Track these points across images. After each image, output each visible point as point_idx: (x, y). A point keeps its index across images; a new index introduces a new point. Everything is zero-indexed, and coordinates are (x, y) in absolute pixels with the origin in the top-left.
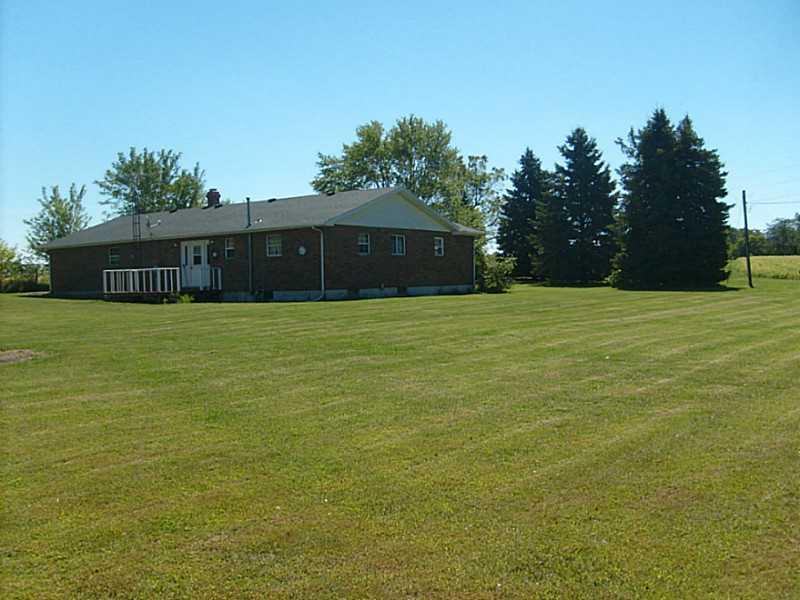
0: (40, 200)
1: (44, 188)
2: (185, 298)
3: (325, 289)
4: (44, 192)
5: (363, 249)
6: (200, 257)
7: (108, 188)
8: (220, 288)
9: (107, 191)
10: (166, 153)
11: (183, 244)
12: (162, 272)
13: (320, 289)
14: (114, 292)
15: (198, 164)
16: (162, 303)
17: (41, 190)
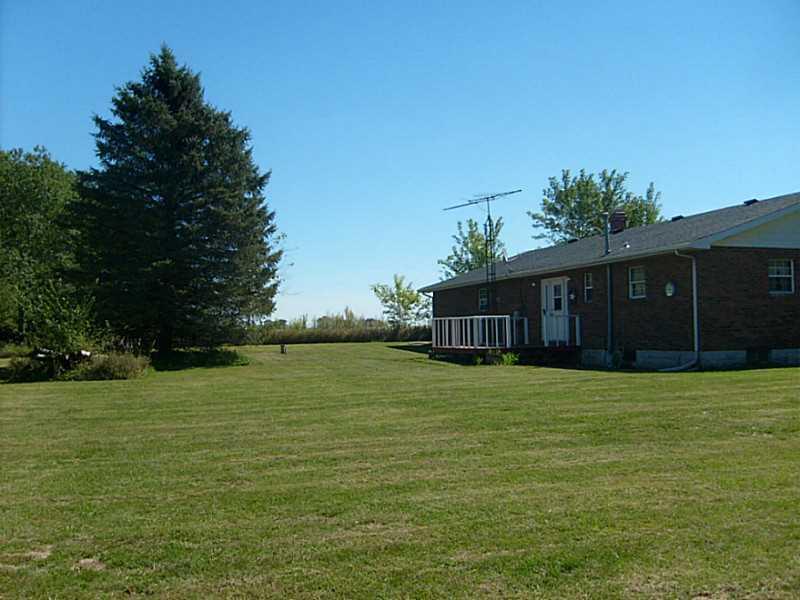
0: (455, 237)
1: (459, 223)
2: (508, 357)
3: (699, 349)
4: (460, 228)
5: (779, 284)
6: (560, 299)
7: (541, 219)
8: (578, 344)
9: (540, 223)
10: (609, 174)
11: (544, 282)
12: (484, 320)
13: (693, 350)
14: (448, 347)
15: (652, 184)
16: (475, 364)
17: (457, 225)
